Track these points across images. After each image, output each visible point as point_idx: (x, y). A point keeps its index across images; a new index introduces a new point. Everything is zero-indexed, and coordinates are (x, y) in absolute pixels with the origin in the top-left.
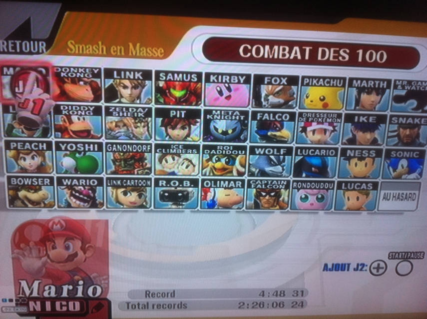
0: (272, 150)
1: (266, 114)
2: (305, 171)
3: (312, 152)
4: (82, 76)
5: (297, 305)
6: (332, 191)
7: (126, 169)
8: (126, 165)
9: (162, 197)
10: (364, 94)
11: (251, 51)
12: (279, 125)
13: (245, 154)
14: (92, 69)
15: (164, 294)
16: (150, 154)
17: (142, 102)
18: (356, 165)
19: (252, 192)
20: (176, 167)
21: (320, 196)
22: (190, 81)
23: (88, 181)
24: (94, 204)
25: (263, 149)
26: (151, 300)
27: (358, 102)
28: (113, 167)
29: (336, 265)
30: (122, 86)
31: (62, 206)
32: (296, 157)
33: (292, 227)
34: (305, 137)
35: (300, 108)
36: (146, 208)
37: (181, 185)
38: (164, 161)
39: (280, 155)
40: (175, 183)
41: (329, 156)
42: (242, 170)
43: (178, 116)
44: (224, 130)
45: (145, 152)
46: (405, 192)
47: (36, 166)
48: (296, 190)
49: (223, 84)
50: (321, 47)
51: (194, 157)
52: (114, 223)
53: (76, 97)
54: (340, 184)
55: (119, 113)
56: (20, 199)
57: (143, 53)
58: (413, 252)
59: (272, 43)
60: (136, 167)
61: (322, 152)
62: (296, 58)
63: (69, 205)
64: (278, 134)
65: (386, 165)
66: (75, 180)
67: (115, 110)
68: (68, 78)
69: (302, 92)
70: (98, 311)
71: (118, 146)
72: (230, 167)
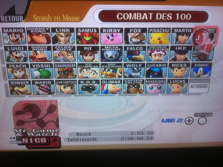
0: (134, 65)
1: (131, 48)
2: (151, 75)
3: (155, 65)
4: (41, 32)
5: (149, 139)
6: (165, 84)
7: (64, 76)
8: (64, 74)
9: (83, 89)
10: (180, 36)
11: (122, 16)
12: (138, 53)
13: (122, 67)
14: (45, 28)
15: (85, 134)
16: (75, 68)
17: (70, 43)
18: (177, 71)
19: (125, 85)
20: (88, 74)
21: (159, 87)
22: (93, 32)
23: (47, 82)
24: (50, 93)
25: (131, 65)
26: (80, 137)
27: (177, 40)
28: (58, 75)
29: (168, 119)
30: (60, 36)
31: (35, 94)
32: (147, 68)
33: (146, 102)
34: (151, 58)
35: (148, 44)
36: (75, 94)
37: (91, 83)
38: (82, 72)
39: (139, 67)
40: (88, 82)
41: (163, 67)
42: (120, 75)
43: (88, 50)
44: (111, 56)
45: (73, 67)
46: (202, 84)
47: (22, 75)
48: (147, 84)
49: (109, 33)
50: (158, 13)
51: (97, 69)
52: (60, 102)
53: (38, 42)
54: (169, 81)
55: (59, 49)
56: (15, 91)
57: (70, 20)
58: (207, 113)
59: (133, 12)
60: (69, 75)
61: (159, 65)
62: (145, 19)
63: (38, 94)
64: (137, 57)
65: (192, 71)
66: (40, 82)
67: (57, 48)
68: (34, 33)
69: (149, 36)
70: (54, 143)
71: (60, 65)
72: (114, 74)
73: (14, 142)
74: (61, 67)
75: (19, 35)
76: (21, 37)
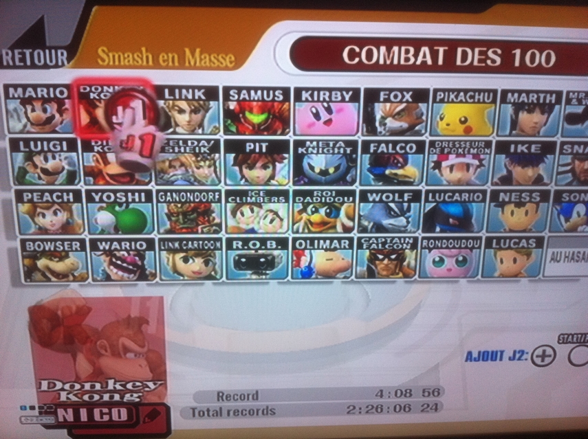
0: (391, 195)
1: (383, 145)
2: (439, 224)
3: (449, 197)
5: (429, 409)
6: (478, 250)
7: (185, 226)
8: (186, 220)
9: (238, 264)
10: (523, 113)
11: (359, 55)
12: (401, 160)
13: (354, 201)
15: (243, 396)
16: (219, 204)
17: (205, 132)
18: (512, 213)
19: (363, 255)
20: (256, 222)
21: (461, 258)
22: (273, 100)
23: (133, 243)
25: (380, 195)
26: (226, 405)
27: (514, 124)
28: (168, 223)
29: (484, 352)
30: (176, 110)
31: (99, 279)
32: (427, 204)
33: (421, 302)
34: (439, 175)
35: (431, 135)
36: (216, 279)
37: (263, 247)
38: (239, 214)
39: (404, 202)
40: (254, 245)
41: (474, 201)
42: (349, 224)
43: (257, 150)
44: (323, 169)
45: (212, 202)
46: (582, 250)
47: (60, 225)
48: (427, 251)
49: (320, 104)
50: (461, 46)
51: (281, 208)
52: (172, 301)
54: (489, 241)
55: (173, 148)
56: (39, 270)
59: (389, 43)
60: (200, 223)
61: (463, 197)
62: (424, 63)
63: (108, 278)
64: (400, 172)
65: (556, 212)
66: (115, 243)
67: (168, 144)
68: (100, 100)
69: (434, 112)
70: (152, 421)
71: (174, 195)
72: (332, 220)
73: (32, 420)
74: (178, 199)
75: (55, 106)
76: (61, 112)
